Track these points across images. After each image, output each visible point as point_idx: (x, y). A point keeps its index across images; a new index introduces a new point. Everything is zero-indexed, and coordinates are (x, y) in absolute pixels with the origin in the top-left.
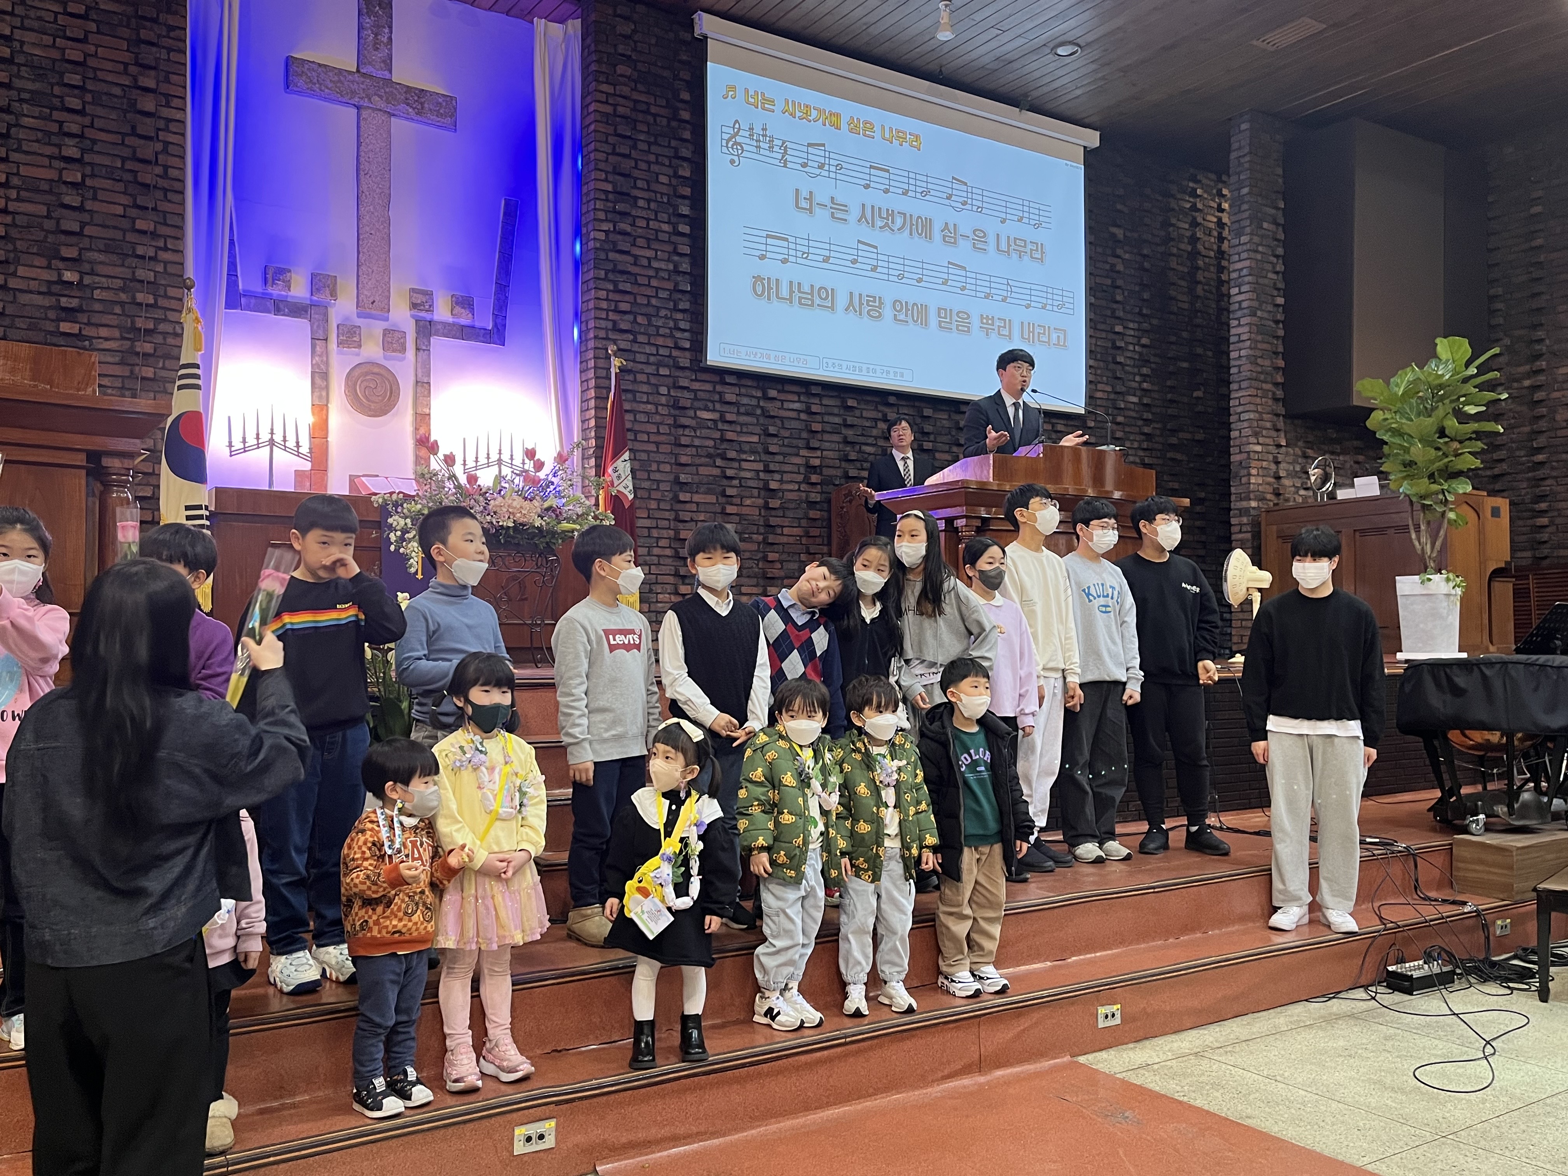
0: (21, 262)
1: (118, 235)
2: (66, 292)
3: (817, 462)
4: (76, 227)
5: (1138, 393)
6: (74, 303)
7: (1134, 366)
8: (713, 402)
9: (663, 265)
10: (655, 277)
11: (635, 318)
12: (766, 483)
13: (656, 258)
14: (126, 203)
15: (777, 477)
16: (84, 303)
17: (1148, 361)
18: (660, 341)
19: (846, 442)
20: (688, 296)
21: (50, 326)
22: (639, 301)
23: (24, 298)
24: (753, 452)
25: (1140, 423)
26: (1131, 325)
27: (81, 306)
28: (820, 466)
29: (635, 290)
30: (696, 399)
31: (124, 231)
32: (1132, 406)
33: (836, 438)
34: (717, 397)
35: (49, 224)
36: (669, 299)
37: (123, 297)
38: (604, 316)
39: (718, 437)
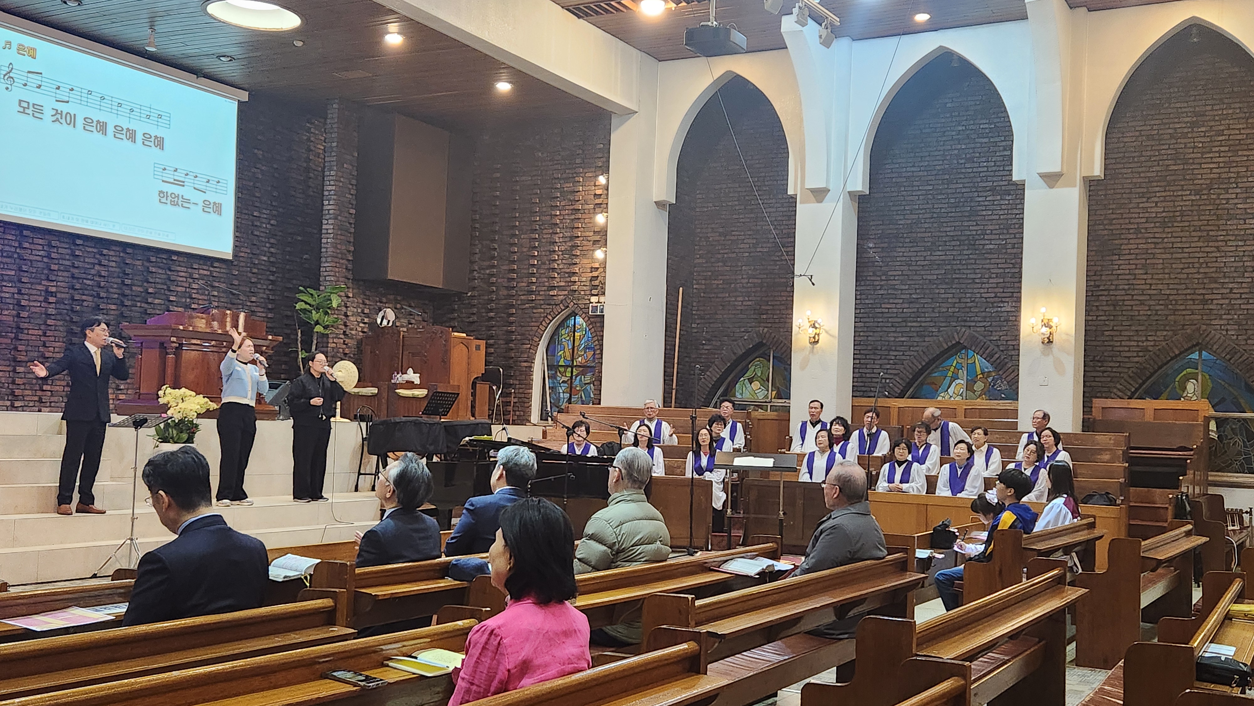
3: (54, 289)
5: (268, 254)
7: (265, 237)
12: (19, 301)
15: (26, 297)
17: (276, 235)
19: (73, 277)
24: (11, 281)
25: (268, 273)
26: (264, 211)
28: (56, 293)
32: (263, 262)
33: (65, 274)
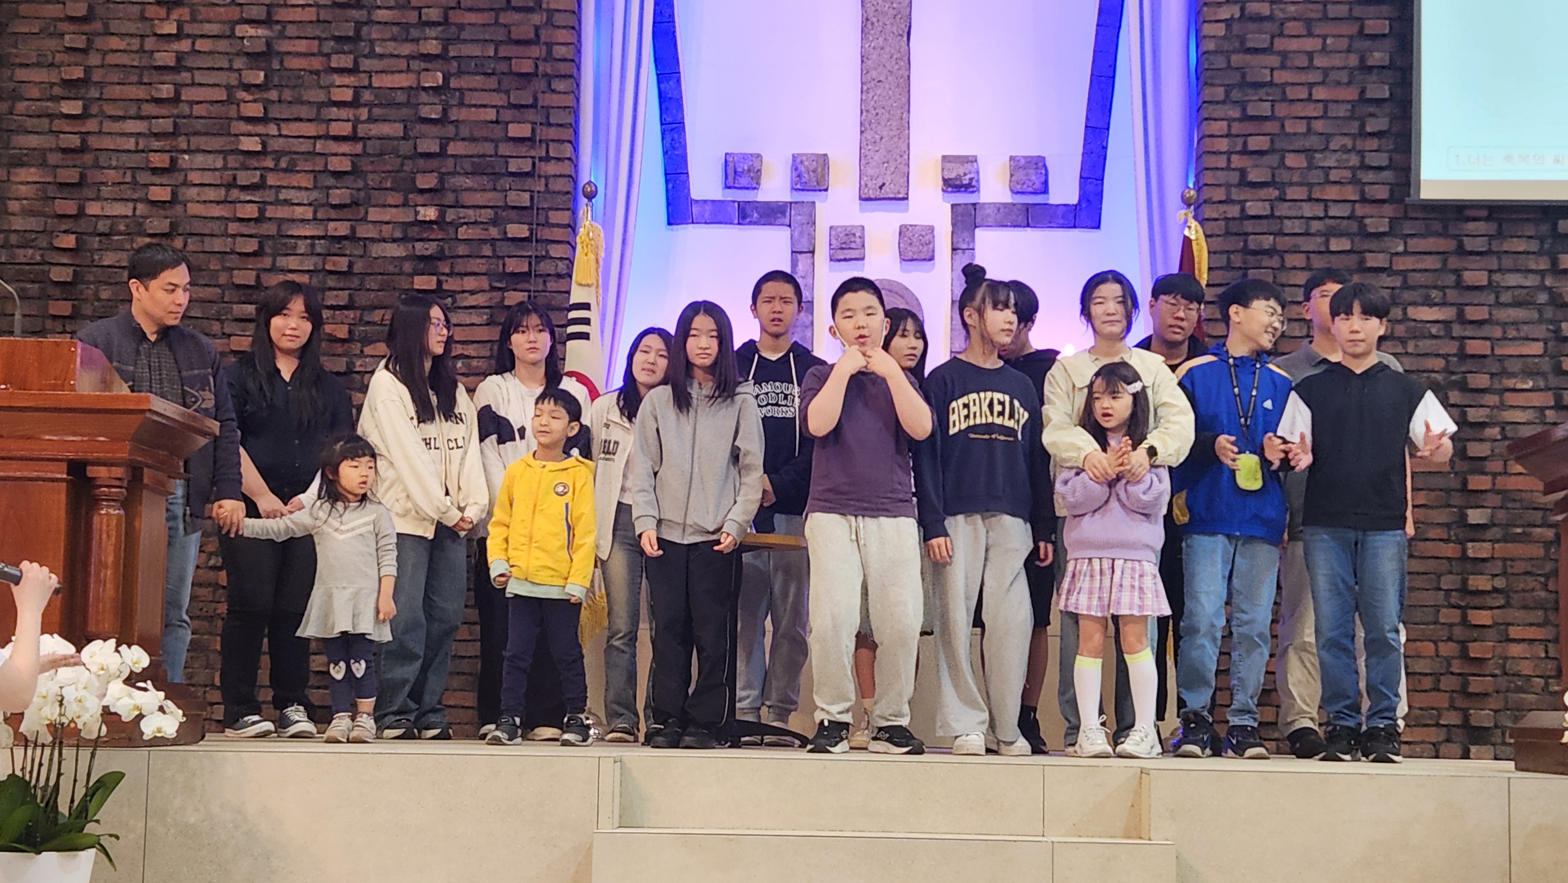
0: (373, 202)
1: (489, 148)
2: (425, 235)
4: (435, 148)
6: (431, 248)
8: (1442, 288)
9: (1337, 61)
10: (1323, 83)
11: (1283, 158)
13: (1324, 49)
14: (500, 103)
16: (446, 246)
18: (1332, 193)
20: (1387, 108)
21: (404, 284)
22: (1288, 129)
23: (376, 250)
24: (1530, 374)
27: (442, 249)
29: (1282, 110)
30: (1406, 286)
31: (496, 142)
34: (1451, 279)
35: (405, 147)
36: (1351, 118)
37: (494, 232)
38: (1224, 165)
39: (1454, 351)
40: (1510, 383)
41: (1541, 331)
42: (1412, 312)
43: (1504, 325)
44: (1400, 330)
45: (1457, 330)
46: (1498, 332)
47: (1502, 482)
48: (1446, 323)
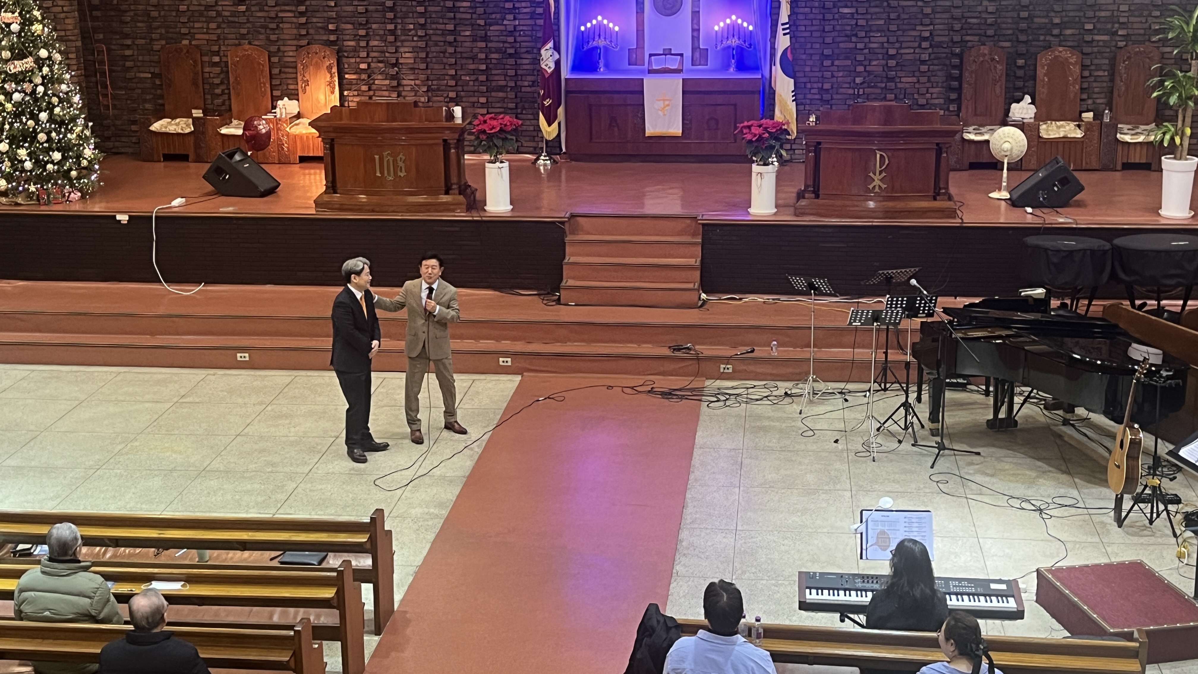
3: (927, 34)
19: (953, 18)
24: (878, 31)
28: (931, 36)
33: (946, 16)
39: (854, 23)
40: (872, 34)
41: (885, 16)
42: (841, 10)
43: (872, 14)
44: (836, 16)
45: (856, 16)
46: (869, 16)
47: (868, 68)
48: (852, 14)
